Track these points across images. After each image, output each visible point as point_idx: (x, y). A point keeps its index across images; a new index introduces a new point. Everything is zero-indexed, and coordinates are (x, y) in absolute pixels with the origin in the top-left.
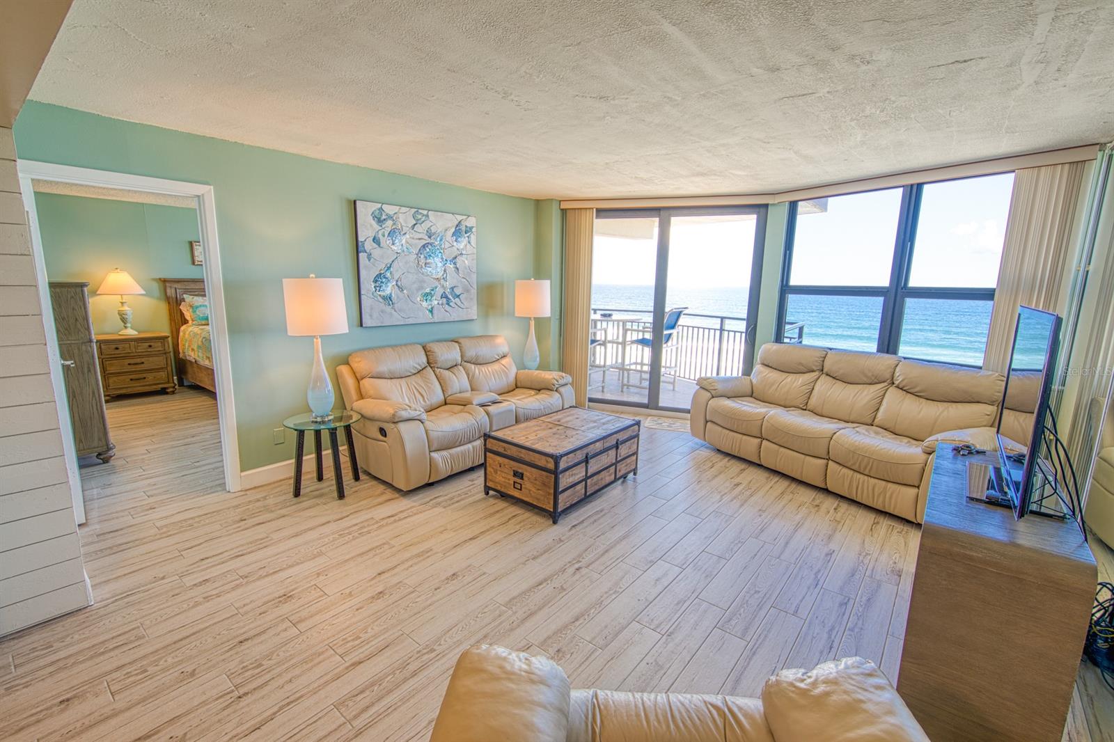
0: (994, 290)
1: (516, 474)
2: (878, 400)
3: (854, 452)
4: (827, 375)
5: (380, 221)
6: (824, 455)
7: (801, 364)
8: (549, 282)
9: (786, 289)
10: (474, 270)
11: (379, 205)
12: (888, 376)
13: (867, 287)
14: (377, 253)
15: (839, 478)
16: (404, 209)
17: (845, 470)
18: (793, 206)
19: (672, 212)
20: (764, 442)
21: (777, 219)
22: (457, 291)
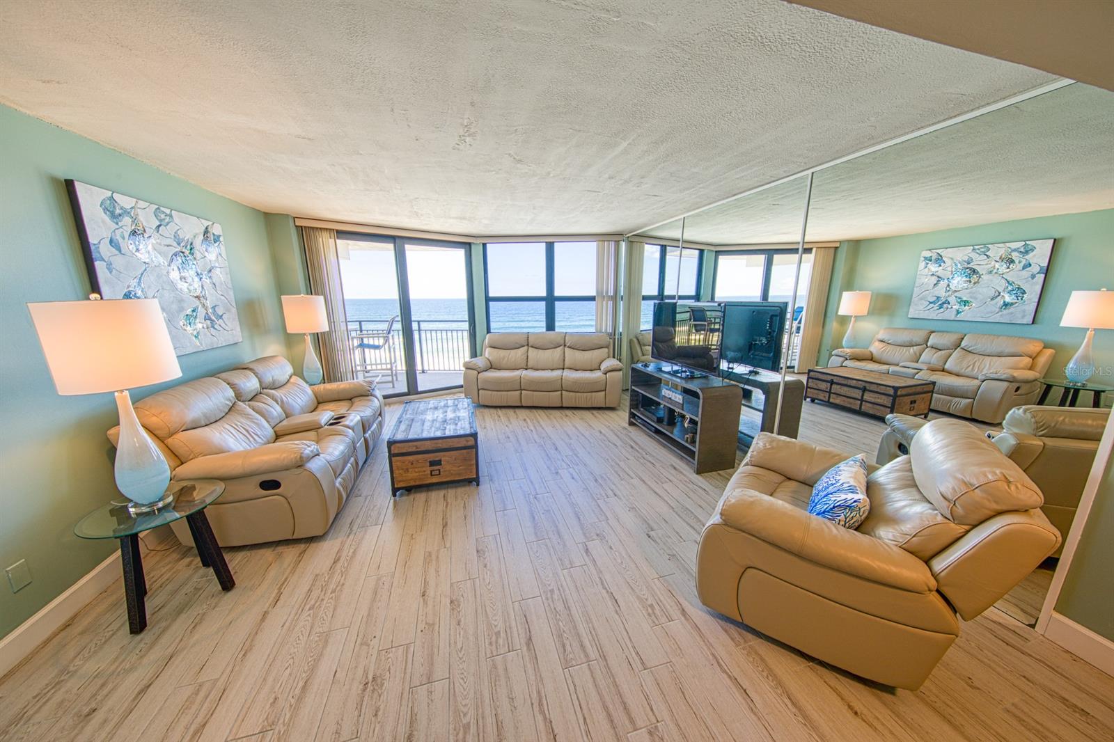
0: (595, 297)
1: (432, 464)
2: (563, 356)
3: (576, 382)
4: (532, 347)
5: (115, 217)
6: (560, 389)
7: (517, 343)
8: (321, 298)
9: (488, 299)
10: (230, 286)
11: (109, 194)
12: (562, 342)
13: (540, 297)
14: (118, 261)
15: (569, 398)
16: (142, 204)
17: (571, 393)
18: (484, 245)
19: (405, 241)
20: (523, 392)
21: (477, 252)
22: (220, 311)
